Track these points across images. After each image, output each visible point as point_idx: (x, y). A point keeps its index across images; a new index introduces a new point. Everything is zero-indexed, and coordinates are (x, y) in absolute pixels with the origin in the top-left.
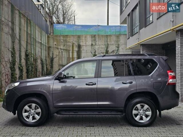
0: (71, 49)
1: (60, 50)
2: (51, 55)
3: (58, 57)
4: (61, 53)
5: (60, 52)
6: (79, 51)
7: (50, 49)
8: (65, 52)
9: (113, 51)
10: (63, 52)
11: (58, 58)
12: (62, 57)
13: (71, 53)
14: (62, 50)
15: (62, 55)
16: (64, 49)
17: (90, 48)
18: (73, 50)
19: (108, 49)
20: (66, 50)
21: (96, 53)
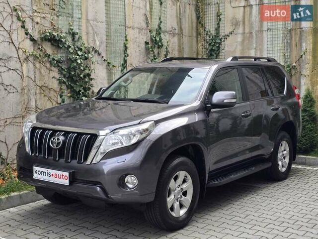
2: (210, 26)
3: (241, 30)
11: (239, 38)
12: (261, 31)
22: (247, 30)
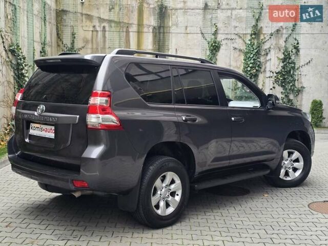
0: (134, 20)
1: (97, 24)
2: (67, 40)
4: (100, 34)
5: (98, 29)
6: (160, 27)
7: (65, 17)
8: (113, 29)
9: (278, 31)
10: (107, 29)
13: (136, 34)
14: (103, 25)
15: (104, 41)
16: (110, 21)
17: (199, 18)
18: (140, 25)
19: (261, 24)
20: (118, 23)
21: (220, 37)
22: (95, 46)
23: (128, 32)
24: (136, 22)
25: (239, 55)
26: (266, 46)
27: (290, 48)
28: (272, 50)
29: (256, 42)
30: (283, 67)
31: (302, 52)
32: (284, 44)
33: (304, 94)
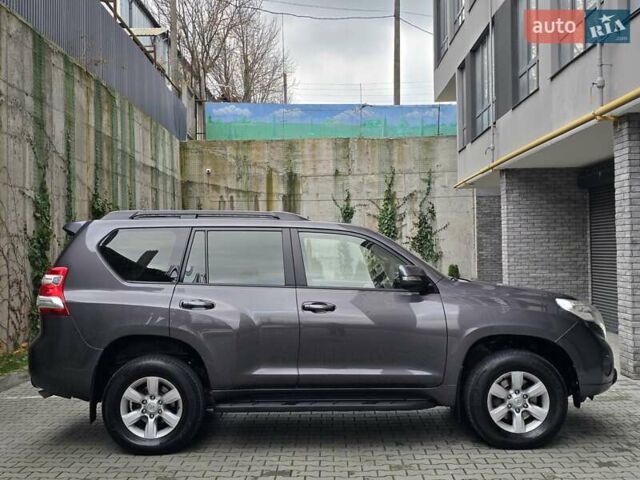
0: (263, 189)
1: (224, 194)
4: (227, 204)
5: (225, 199)
6: (290, 196)
7: (191, 189)
8: (241, 198)
9: (411, 195)
10: (235, 198)
13: (265, 203)
14: (230, 195)
16: (238, 191)
17: (330, 185)
18: (269, 193)
19: (393, 189)
20: (246, 193)
21: (353, 204)
23: (256, 201)
24: (265, 191)
25: (374, 222)
26: (401, 211)
27: (426, 212)
28: (407, 216)
29: (390, 207)
30: (420, 232)
31: (437, 216)
32: (419, 208)
33: (443, 259)
